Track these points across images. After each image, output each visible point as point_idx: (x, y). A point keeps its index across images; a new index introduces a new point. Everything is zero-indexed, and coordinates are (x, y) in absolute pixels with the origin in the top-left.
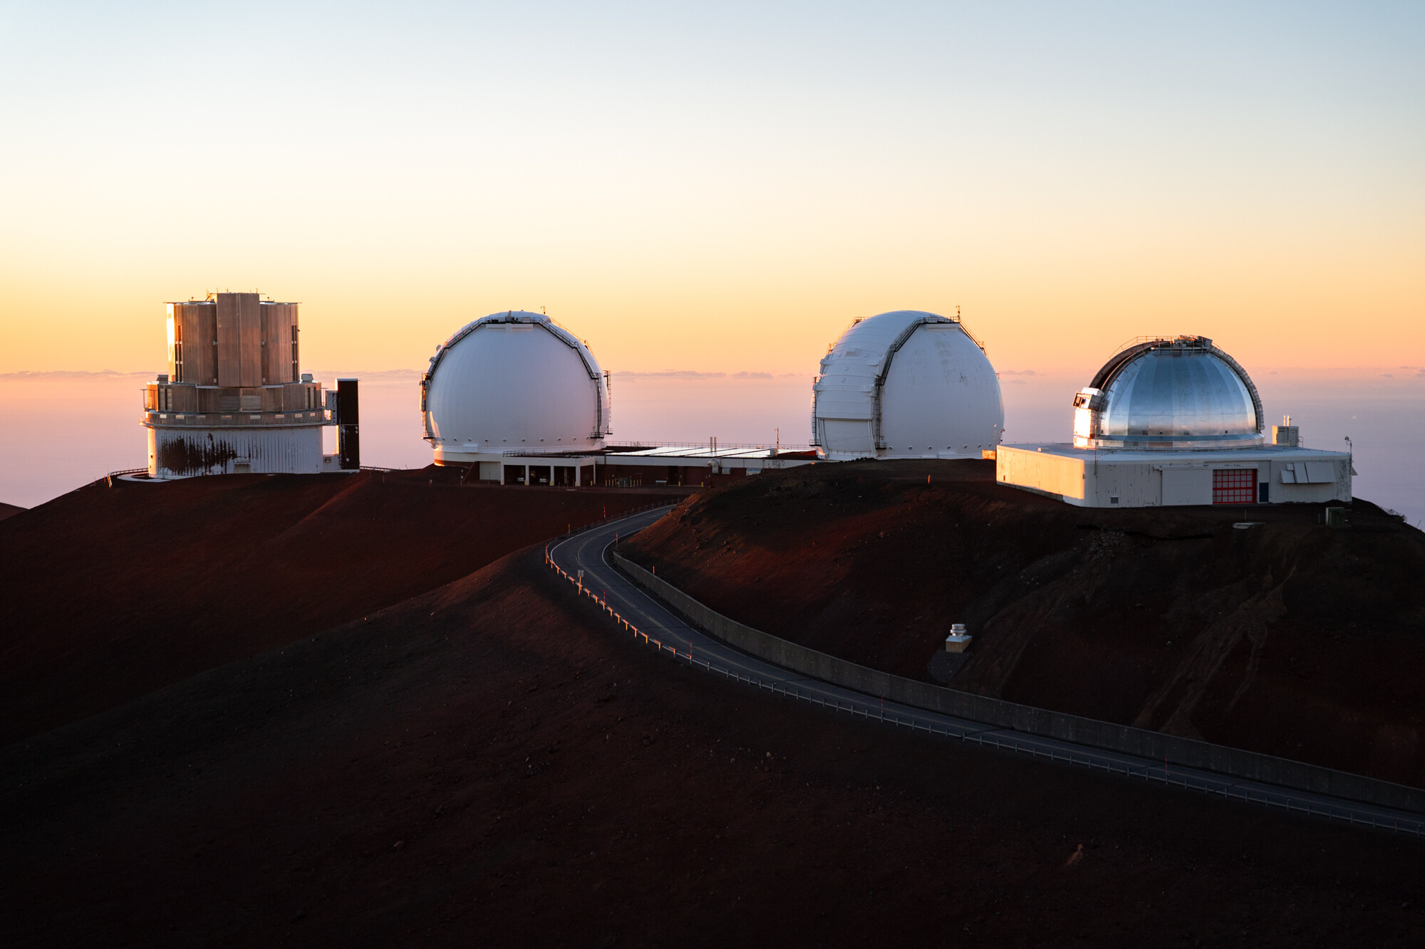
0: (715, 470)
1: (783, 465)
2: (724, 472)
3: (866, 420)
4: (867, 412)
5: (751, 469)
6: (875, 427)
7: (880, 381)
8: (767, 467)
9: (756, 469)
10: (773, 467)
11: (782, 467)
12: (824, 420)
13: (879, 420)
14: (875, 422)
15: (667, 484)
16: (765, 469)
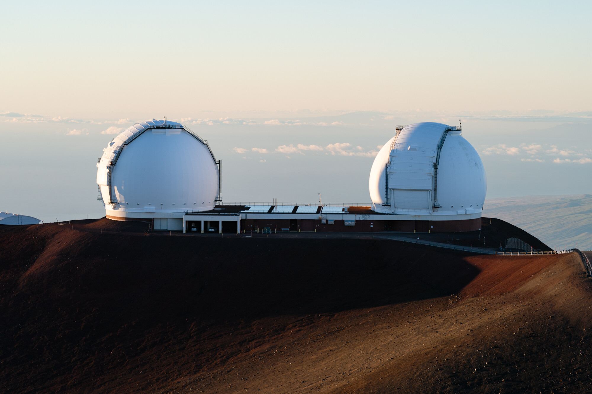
0: (324, 222)
1: (369, 218)
2: (329, 223)
3: (427, 190)
4: (429, 186)
5: (348, 221)
6: (433, 195)
7: (436, 166)
8: (358, 219)
9: (351, 221)
10: (362, 219)
11: (368, 219)
12: (394, 189)
13: (435, 190)
14: (433, 192)
15: (289, 230)
16: (357, 221)
